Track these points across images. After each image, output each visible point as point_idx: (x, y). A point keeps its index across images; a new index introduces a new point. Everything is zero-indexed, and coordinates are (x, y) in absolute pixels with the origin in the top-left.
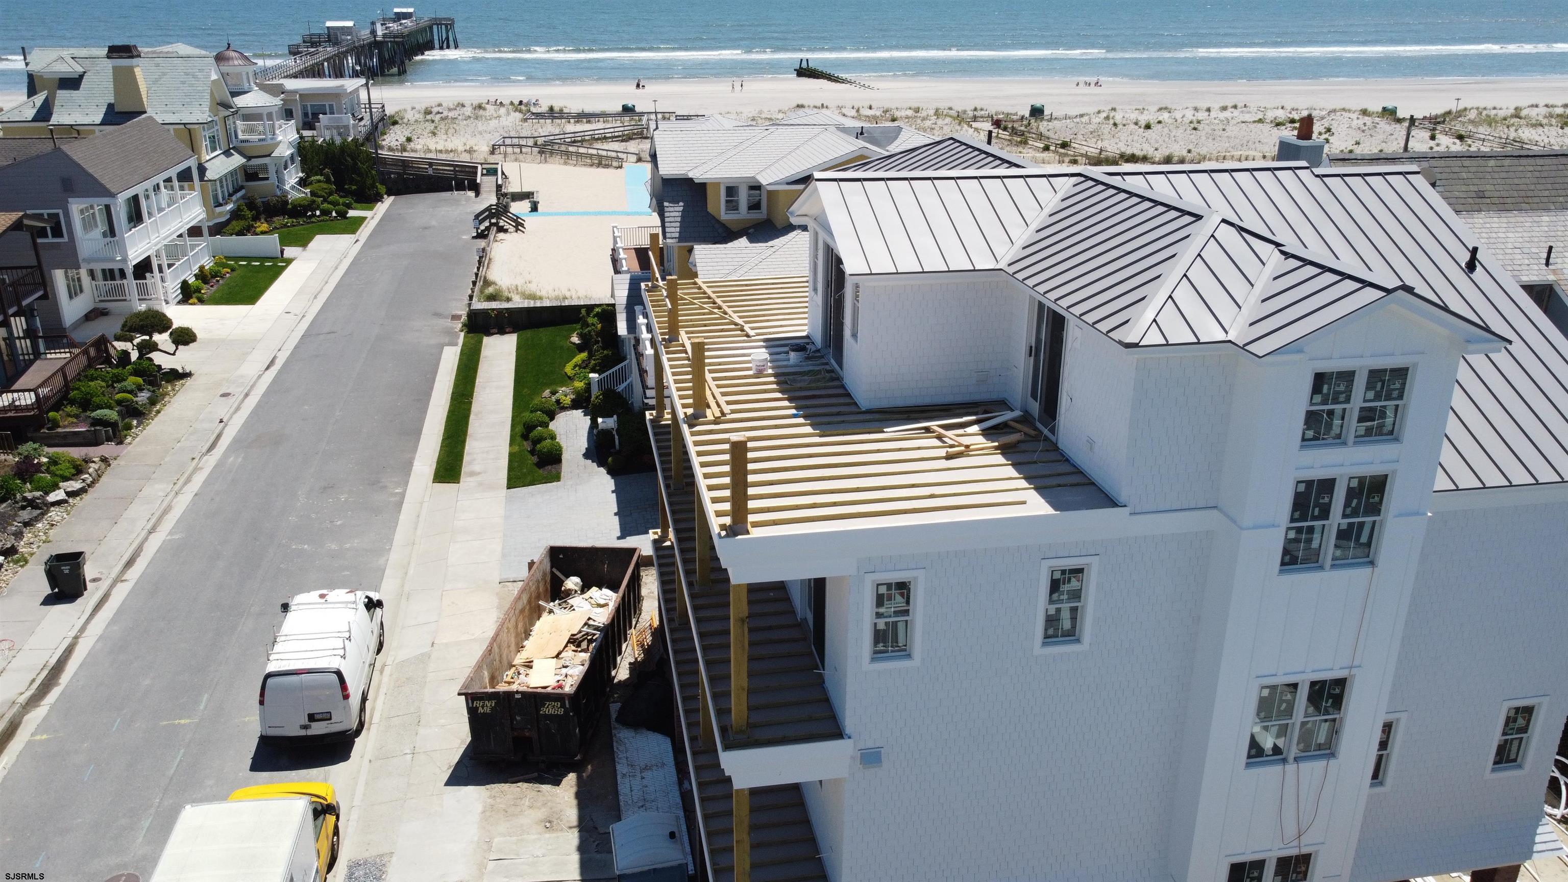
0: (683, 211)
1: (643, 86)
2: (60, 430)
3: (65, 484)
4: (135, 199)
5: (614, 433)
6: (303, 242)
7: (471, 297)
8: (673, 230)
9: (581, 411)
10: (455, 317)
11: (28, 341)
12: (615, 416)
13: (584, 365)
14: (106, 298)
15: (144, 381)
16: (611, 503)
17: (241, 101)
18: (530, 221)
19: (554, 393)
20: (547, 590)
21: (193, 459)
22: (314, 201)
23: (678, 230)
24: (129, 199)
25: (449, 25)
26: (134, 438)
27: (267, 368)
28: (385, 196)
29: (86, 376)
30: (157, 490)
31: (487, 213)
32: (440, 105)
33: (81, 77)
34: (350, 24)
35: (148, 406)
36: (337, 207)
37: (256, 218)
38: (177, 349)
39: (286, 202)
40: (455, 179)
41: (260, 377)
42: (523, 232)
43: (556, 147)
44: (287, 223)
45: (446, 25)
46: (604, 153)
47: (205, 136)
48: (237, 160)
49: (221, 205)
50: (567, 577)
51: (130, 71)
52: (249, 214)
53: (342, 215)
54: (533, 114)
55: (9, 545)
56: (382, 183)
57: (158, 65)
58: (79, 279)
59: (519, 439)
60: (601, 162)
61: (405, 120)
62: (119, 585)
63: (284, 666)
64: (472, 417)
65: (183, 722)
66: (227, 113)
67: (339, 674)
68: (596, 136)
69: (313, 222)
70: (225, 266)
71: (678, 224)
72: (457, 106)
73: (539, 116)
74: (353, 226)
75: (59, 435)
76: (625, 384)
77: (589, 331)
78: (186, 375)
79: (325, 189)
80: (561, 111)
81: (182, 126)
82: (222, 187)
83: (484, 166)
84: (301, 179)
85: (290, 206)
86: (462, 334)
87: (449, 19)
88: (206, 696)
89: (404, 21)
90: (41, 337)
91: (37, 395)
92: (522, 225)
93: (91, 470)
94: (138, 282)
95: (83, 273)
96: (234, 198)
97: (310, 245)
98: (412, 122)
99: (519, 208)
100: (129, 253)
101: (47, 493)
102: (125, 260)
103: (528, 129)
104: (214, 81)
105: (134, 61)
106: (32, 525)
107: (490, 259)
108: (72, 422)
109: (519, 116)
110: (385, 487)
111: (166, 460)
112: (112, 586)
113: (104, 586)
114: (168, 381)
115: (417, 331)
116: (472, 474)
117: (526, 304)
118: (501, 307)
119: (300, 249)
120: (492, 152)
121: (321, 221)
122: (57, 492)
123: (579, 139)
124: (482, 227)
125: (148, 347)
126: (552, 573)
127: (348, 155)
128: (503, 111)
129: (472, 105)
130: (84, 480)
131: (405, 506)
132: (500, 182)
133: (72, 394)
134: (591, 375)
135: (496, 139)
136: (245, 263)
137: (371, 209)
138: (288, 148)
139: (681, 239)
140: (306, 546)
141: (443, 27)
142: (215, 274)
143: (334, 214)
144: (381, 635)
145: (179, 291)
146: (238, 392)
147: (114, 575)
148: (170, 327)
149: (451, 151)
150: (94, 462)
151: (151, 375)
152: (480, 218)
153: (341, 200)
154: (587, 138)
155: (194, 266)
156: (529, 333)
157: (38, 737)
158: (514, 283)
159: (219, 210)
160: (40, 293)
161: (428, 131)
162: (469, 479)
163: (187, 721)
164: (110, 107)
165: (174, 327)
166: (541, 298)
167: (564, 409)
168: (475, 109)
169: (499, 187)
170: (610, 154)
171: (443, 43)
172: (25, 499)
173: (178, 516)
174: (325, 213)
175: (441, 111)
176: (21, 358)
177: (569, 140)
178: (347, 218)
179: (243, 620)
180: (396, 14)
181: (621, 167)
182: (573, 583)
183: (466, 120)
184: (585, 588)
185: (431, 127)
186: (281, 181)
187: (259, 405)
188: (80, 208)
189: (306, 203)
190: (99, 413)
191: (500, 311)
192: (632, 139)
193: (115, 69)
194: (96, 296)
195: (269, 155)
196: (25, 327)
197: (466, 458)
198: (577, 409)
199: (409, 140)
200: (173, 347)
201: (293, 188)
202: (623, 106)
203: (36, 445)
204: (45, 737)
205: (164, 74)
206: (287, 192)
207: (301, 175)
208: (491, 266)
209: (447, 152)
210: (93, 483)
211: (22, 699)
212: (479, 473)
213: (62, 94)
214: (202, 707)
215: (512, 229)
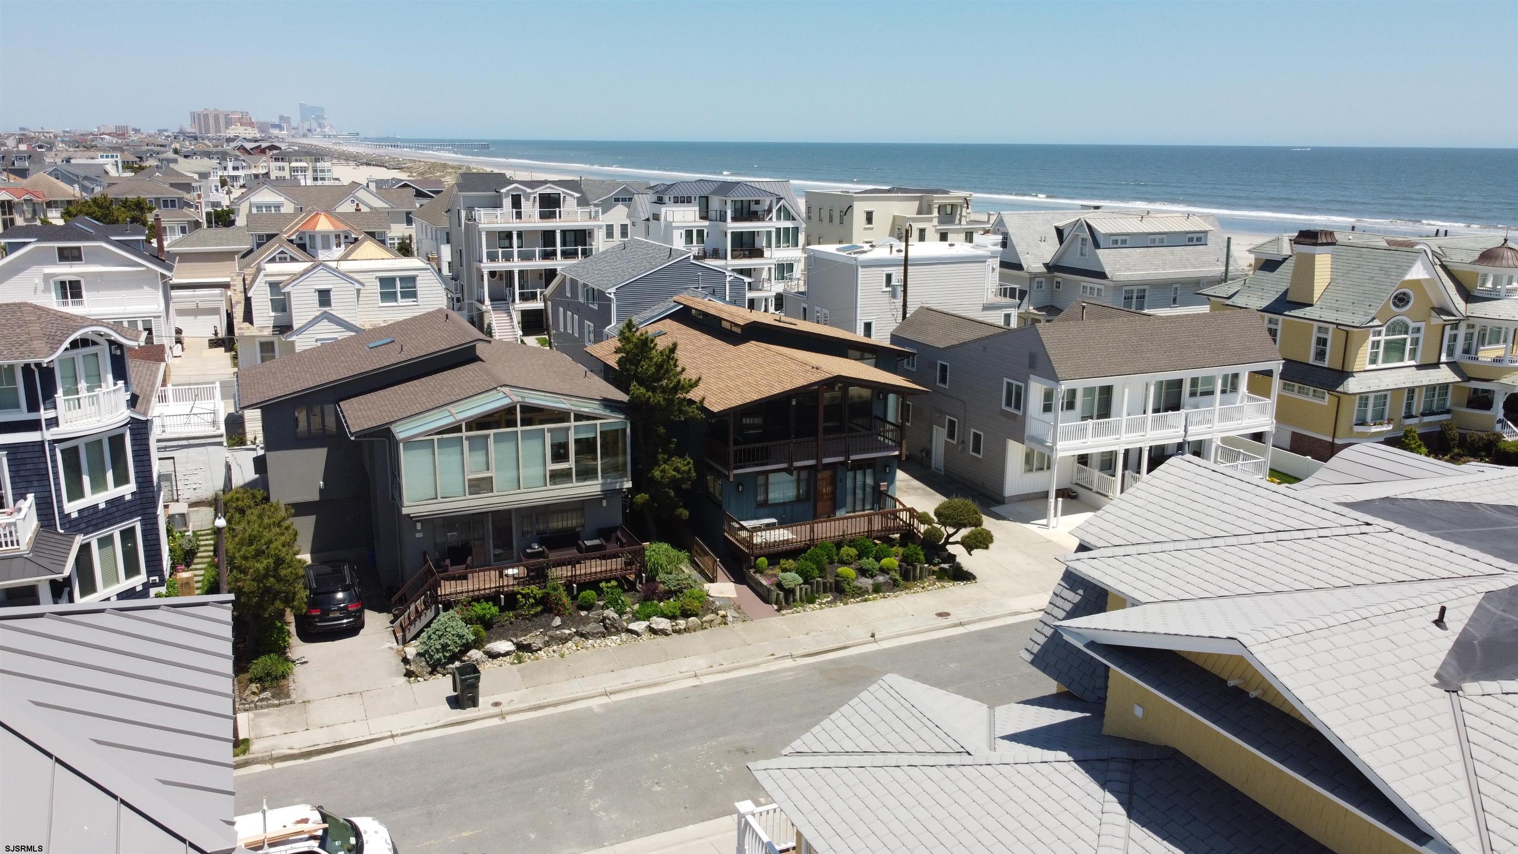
2: (757, 576)
3: (656, 619)
14: (1082, 483)
15: (905, 567)
21: (773, 655)
26: (799, 612)
33: (1285, 260)
35: (865, 591)
47: (1375, 342)
49: (1366, 424)
51: (1311, 258)
52: (1415, 444)
55: (534, 644)
57: (1360, 256)
75: (754, 580)
78: (969, 579)
81: (1335, 327)
82: (1386, 404)
85: (1495, 449)
90: (883, 493)
100: (1062, 442)
101: (626, 619)
102: (1053, 448)
105: (1320, 249)
108: (775, 574)
111: (762, 643)
113: (486, 712)
114: (936, 577)
122: (645, 622)
130: (678, 625)
147: (508, 709)
151: (910, 564)
159: (1361, 429)
164: (1284, 293)
172: (602, 615)
173: (645, 694)
187: (938, 640)
188: (1040, 387)
190: (785, 575)
193: (1299, 257)
195: (1494, 380)
205: (1360, 266)
210: (682, 632)
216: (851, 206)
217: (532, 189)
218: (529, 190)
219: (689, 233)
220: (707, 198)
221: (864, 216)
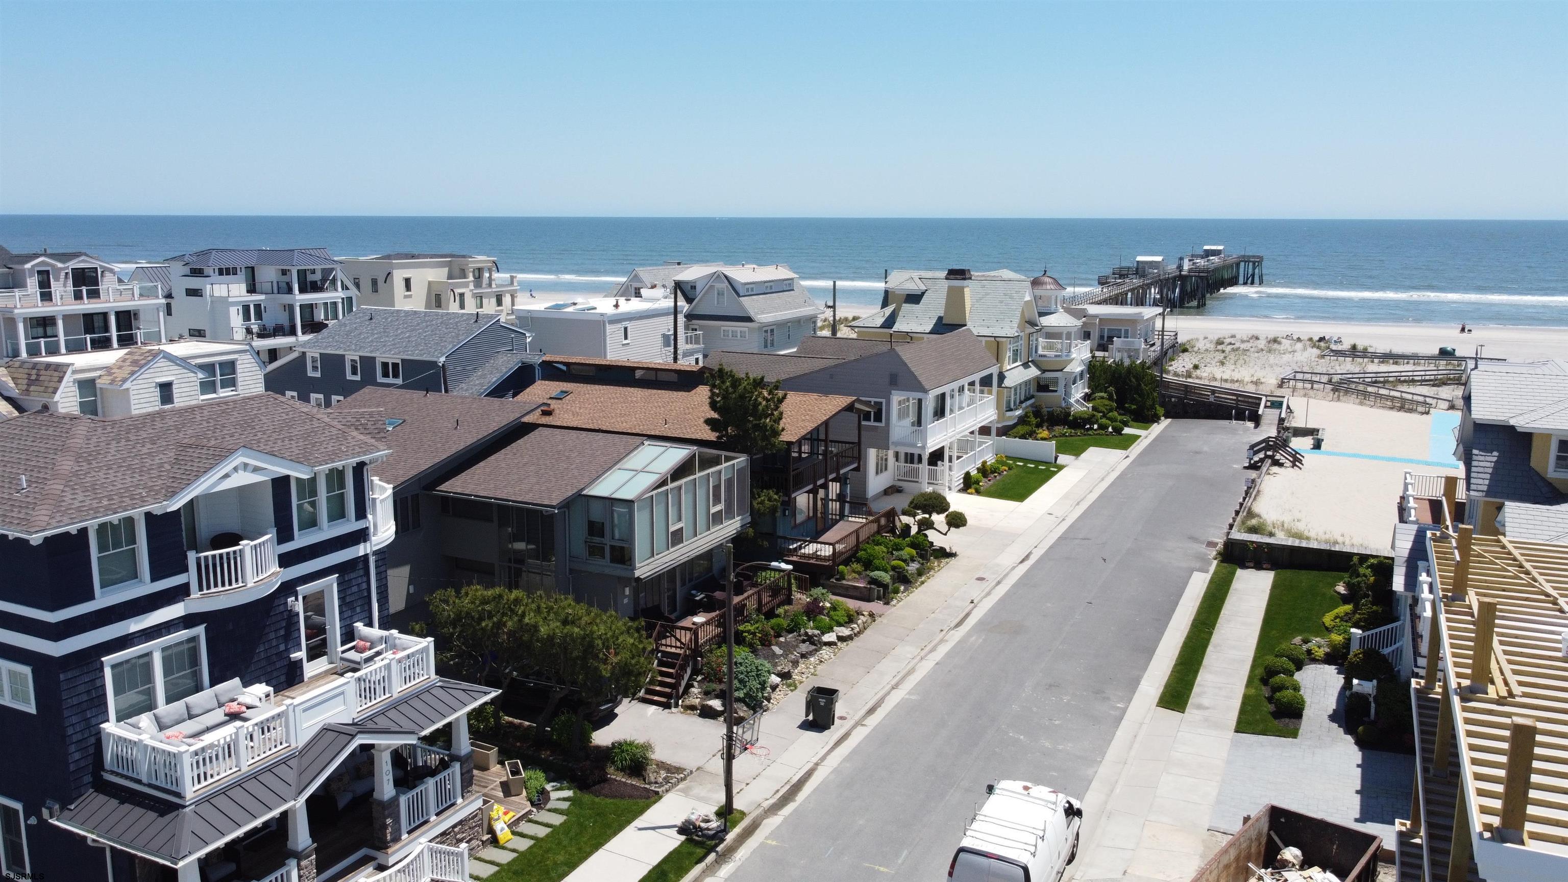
0: (1496, 462)
1: (1470, 331)
2: (844, 582)
3: (838, 628)
4: (943, 396)
5: (1371, 699)
6: (1077, 452)
7: (1231, 526)
8: (1480, 481)
9: (1334, 667)
10: (1211, 544)
11: (838, 503)
12: (1375, 682)
13: (1346, 618)
14: (903, 478)
15: (917, 553)
16: (1355, 778)
17: (1046, 321)
18: (1310, 459)
19: (1306, 641)
20: (1259, 853)
21: (942, 631)
22: (1094, 416)
23: (1487, 482)
24: (938, 396)
25: (1257, 262)
26: (899, 601)
27: (1022, 562)
28: (1163, 418)
29: (873, 541)
30: (907, 651)
31: (1264, 445)
32: (1233, 336)
33: (923, 294)
34: (1159, 259)
35: (916, 575)
36: (1114, 423)
37: (1039, 426)
38: (949, 530)
39: (1069, 414)
40: (1237, 408)
41: (1014, 568)
42: (1300, 469)
43: (1353, 386)
44: (1066, 432)
45: (1254, 263)
46: (1409, 397)
47: (1010, 349)
48: (1033, 372)
49: (1011, 410)
50: (1287, 846)
51: (961, 290)
52: (1034, 421)
53: (1118, 431)
54: (1332, 351)
55: (786, 670)
56: (1162, 406)
57: (983, 286)
58: (886, 460)
59: (1257, 682)
60: (1404, 406)
61: (1196, 349)
62: (859, 728)
63: (978, 846)
64: (1210, 649)
65: (882, 869)
66: (1032, 330)
67: (1026, 870)
68: (1402, 379)
69: (1090, 435)
70: (1004, 464)
71: (1488, 476)
72: (1251, 338)
73: (1338, 353)
74: (1126, 443)
75: (843, 586)
76: (1394, 647)
77: (1359, 583)
78: (952, 555)
79: (1107, 405)
80: (1365, 351)
81: (993, 339)
82: (1015, 394)
83: (1269, 398)
84: (1086, 394)
85: (1071, 418)
86: (1215, 562)
87: (1258, 257)
88: (905, 853)
89: (1212, 258)
90: (848, 502)
91: (834, 549)
92: (1300, 461)
93: (860, 622)
94: (931, 467)
95: (891, 454)
96: (1024, 405)
97: (1083, 455)
98: (1202, 351)
99: (1299, 444)
100: (928, 442)
101: (823, 633)
102: (924, 447)
103: (1324, 366)
104: (1026, 302)
105: (966, 282)
106: (807, 658)
107: (1258, 491)
108: (855, 578)
109: (1316, 352)
110: (1108, 699)
111: (920, 626)
112: (854, 727)
113: (848, 725)
114: (936, 558)
115: (1169, 551)
116: (1199, 707)
117: (1290, 542)
118: (1261, 541)
119: (1073, 457)
120: (1280, 386)
121: (1097, 434)
122: (831, 634)
123: (1382, 379)
124: (1256, 458)
125: (926, 525)
126: (1269, 838)
127: (1134, 377)
128: (1299, 346)
129: (1267, 338)
130: (853, 629)
131: (1123, 722)
132: (1283, 415)
133: (861, 554)
134: (1353, 630)
135: (1287, 372)
136: (1021, 464)
137: (1147, 429)
138: (1079, 365)
139: (1489, 492)
140: (1022, 737)
141: (1251, 264)
142: (994, 471)
143: (1110, 429)
144: (1075, 846)
145: (962, 481)
146: (992, 578)
147: (857, 718)
148: (947, 510)
149: (1237, 381)
150: (863, 615)
151: (923, 549)
152: (1255, 449)
153: (1119, 418)
154: (1391, 379)
155: (978, 460)
156: (1288, 573)
157: (769, 842)
158: (1281, 520)
159: (1009, 414)
160: (855, 465)
161: (1216, 360)
162: (1196, 711)
163: (886, 870)
164: (940, 319)
165: (950, 510)
166: (1308, 539)
167: (1314, 661)
168: (1269, 342)
169: (1281, 421)
170: (1415, 398)
171: (1248, 279)
172: (806, 634)
173: (919, 679)
174: (1103, 427)
175: (1233, 342)
176: (830, 516)
177: (1370, 380)
178: (1122, 435)
179: (952, 791)
180: (1206, 250)
181: (1427, 413)
182: (1291, 854)
183: (1257, 352)
184: (1306, 864)
185: (1220, 356)
186: (1068, 394)
187: (1008, 595)
188: (899, 399)
189: (1087, 416)
190: (877, 574)
191: (1260, 545)
192: (1445, 384)
193: (951, 289)
194: (896, 474)
195: (1061, 370)
196: (838, 492)
197: (1196, 689)
198: (1330, 664)
199: (1196, 367)
200: (946, 528)
201: (1077, 401)
202: (1441, 349)
203: (824, 591)
204: (774, 843)
205: (987, 294)
206: (1072, 405)
207: (1087, 390)
208: (1259, 499)
209: (1232, 381)
210: (859, 633)
211: (766, 804)
212: (1207, 708)
213: (906, 307)
214: (900, 861)
215: (1288, 464)
216: (390, 273)
217: (63, 262)
218: (60, 265)
219: (246, 309)
220: (253, 268)
221: (403, 284)
